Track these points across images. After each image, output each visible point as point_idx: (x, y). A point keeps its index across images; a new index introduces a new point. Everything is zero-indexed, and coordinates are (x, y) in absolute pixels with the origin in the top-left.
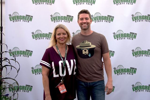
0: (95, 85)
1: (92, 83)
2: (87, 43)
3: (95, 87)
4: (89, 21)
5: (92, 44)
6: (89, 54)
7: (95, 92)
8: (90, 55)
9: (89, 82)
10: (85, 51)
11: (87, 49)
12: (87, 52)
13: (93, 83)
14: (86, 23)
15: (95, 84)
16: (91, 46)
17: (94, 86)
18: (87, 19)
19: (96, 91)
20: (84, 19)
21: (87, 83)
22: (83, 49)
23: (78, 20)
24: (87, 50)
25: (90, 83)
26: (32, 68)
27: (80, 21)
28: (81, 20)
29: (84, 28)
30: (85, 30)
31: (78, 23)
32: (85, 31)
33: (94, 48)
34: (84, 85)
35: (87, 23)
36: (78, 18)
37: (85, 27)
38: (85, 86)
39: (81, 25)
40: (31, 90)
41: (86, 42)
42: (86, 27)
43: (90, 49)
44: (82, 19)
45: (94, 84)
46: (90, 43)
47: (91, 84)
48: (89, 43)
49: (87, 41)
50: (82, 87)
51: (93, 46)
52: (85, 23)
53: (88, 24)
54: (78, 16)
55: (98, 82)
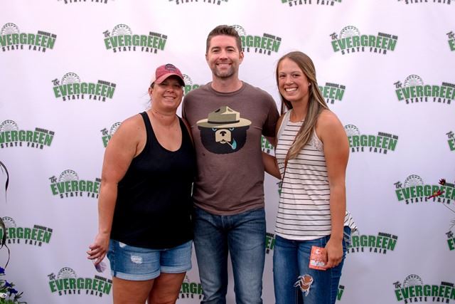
0: (241, 222)
1: (232, 216)
2: (227, 113)
3: (241, 224)
4: (234, 56)
5: (241, 117)
6: (231, 143)
7: (237, 238)
8: (234, 146)
9: (224, 214)
10: (223, 135)
11: (228, 129)
12: (228, 137)
13: (236, 218)
14: (226, 59)
15: (241, 219)
16: (238, 121)
17: (237, 224)
18: (231, 50)
19: (240, 235)
20: (223, 50)
21: (220, 216)
22: (218, 129)
23: (207, 52)
24: (228, 133)
25: (226, 217)
26: (53, 179)
27: (213, 56)
28: (215, 51)
29: (221, 72)
30: (224, 77)
31: (207, 60)
32: (223, 82)
33: (248, 127)
34: (212, 222)
35: (229, 60)
36: (208, 47)
37: (224, 71)
38: (215, 224)
39: (214, 64)
40: (47, 239)
41: (225, 111)
42: (226, 72)
43: (235, 128)
44: (217, 50)
45: (237, 220)
46: (238, 114)
47: (230, 220)
48: (234, 112)
49: (227, 108)
50: (206, 225)
51: (244, 122)
52: (224, 60)
53: (234, 65)
54: (209, 40)
55: (247, 215)
